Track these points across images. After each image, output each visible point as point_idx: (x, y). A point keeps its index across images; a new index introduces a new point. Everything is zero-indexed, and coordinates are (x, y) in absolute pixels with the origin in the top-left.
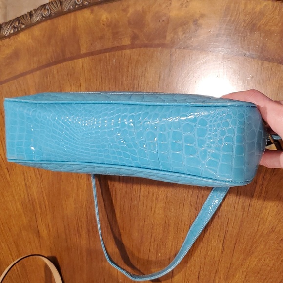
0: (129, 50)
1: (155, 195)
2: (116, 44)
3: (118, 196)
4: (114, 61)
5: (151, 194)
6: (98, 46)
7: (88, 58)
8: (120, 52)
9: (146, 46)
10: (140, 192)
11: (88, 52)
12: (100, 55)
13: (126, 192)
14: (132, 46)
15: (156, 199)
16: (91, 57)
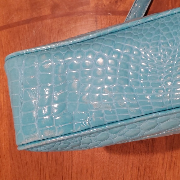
0: (49, 20)
1: (89, 171)
2: (35, 15)
3: (47, 175)
4: (34, 31)
5: (85, 171)
6: (16, 18)
7: (5, 31)
8: (40, 22)
9: (68, 15)
10: (72, 169)
11: (4, 25)
12: (18, 27)
13: (56, 170)
14: (53, 16)
15: (91, 176)
16: (8, 30)
